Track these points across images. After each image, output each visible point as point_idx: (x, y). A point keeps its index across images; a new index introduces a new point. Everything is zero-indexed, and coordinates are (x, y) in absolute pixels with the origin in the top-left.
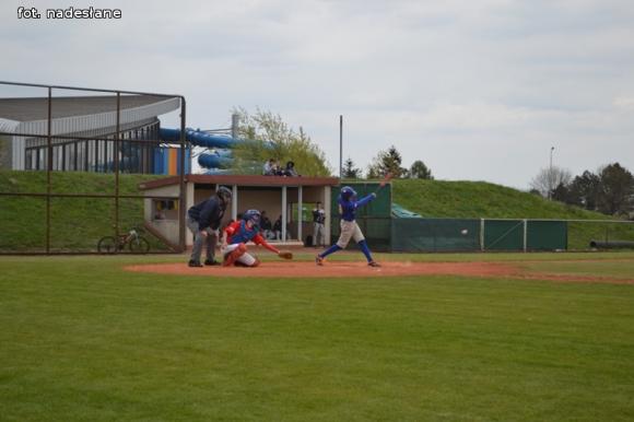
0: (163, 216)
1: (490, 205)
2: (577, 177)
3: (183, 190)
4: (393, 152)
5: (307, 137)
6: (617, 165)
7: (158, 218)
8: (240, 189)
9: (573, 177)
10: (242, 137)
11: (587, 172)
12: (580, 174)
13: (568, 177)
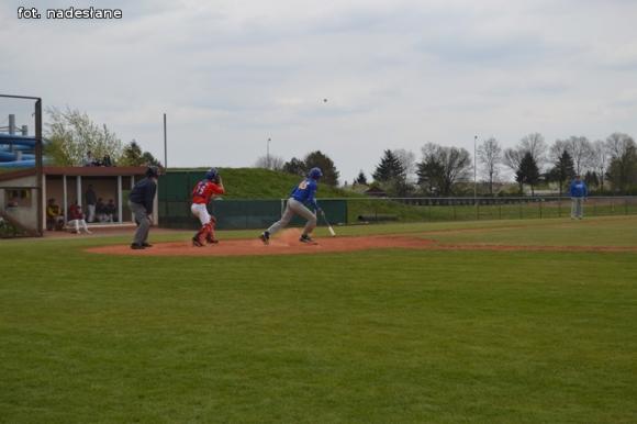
0: (16, 204)
1: (272, 187)
2: (287, 163)
3: (40, 180)
4: (134, 145)
5: (111, 133)
6: (319, 153)
7: (10, 205)
8: (83, 178)
9: (284, 163)
10: (18, 134)
11: (294, 159)
12: (289, 161)
13: (281, 163)
